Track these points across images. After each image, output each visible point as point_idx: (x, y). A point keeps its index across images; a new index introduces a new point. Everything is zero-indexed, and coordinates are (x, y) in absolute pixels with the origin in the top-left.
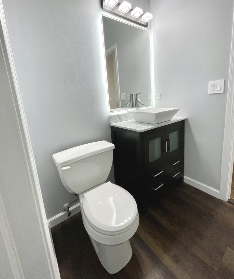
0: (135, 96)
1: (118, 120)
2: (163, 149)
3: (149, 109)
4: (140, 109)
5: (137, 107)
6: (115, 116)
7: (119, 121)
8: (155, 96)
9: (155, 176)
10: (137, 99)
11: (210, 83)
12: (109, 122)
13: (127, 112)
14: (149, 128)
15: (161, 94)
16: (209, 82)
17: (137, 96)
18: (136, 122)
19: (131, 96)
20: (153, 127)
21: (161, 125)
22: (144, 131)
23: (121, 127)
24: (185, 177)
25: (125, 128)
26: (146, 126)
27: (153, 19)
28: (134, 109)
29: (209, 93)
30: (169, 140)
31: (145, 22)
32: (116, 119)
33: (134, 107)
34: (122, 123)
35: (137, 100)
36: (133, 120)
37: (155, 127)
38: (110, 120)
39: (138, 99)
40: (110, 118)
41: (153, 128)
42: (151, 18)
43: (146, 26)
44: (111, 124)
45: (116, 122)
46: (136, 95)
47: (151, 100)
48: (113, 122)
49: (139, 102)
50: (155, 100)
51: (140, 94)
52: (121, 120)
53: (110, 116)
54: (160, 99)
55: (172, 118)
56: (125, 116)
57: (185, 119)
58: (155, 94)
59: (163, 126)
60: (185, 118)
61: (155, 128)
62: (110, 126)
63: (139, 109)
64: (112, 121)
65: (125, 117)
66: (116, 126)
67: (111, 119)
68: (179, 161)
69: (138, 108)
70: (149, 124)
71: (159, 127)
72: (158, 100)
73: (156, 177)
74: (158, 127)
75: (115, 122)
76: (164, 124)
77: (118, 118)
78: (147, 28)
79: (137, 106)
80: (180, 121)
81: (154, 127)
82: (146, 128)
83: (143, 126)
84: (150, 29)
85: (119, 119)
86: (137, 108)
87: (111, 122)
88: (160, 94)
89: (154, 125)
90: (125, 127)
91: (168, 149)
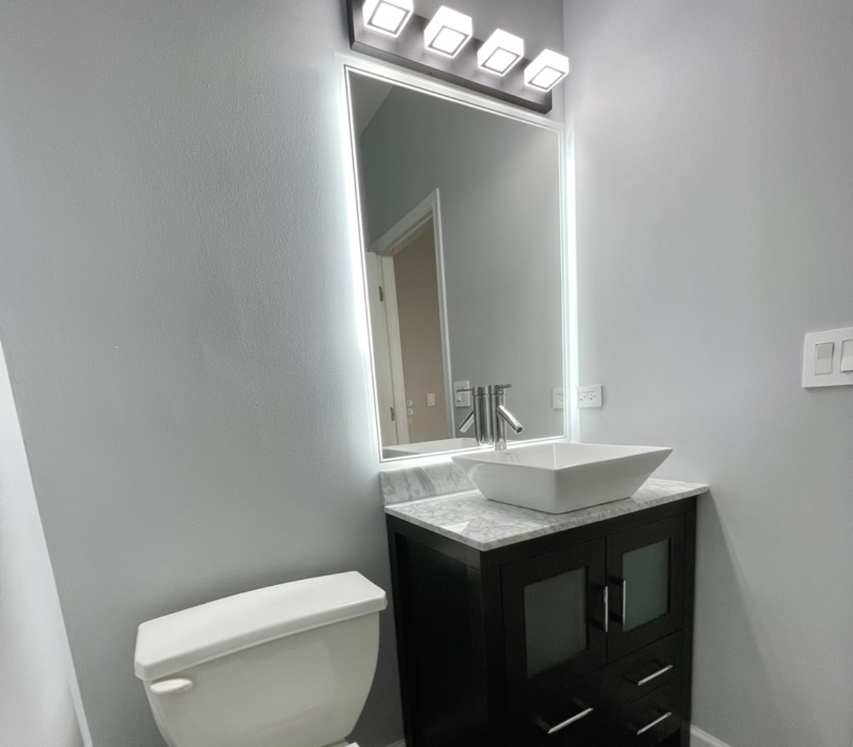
0: (491, 395)
1: (417, 492)
2: (593, 620)
3: (551, 445)
4: (512, 445)
5: (499, 437)
6: (404, 475)
7: (422, 493)
8: (579, 394)
9: (551, 731)
10: (497, 405)
11: (813, 340)
12: (382, 499)
13: (454, 459)
14: (524, 532)
15: (602, 387)
16: (807, 336)
17: (496, 393)
18: (489, 500)
19: (476, 393)
20: (543, 530)
21: (580, 519)
22: (500, 545)
23: (417, 520)
24: (695, 732)
25: (432, 526)
26: (517, 521)
27: (569, 74)
28: (487, 448)
29: (804, 385)
30: (619, 582)
31: (539, 93)
32: (409, 486)
33: (486, 441)
34: (432, 502)
35: (496, 411)
36: (477, 492)
37: (552, 527)
38: (385, 490)
39: (502, 407)
40: (384, 480)
41: (544, 534)
42: (563, 73)
43: (543, 106)
44: (387, 507)
45: (411, 499)
46: (493, 392)
47: (563, 409)
48: (394, 498)
49: (506, 423)
50: (581, 409)
51: (508, 386)
52: (431, 493)
53: (384, 473)
54: (600, 405)
55: (641, 489)
56: (450, 473)
57: (699, 493)
58: (580, 385)
59: (590, 522)
60: (700, 489)
61: (551, 532)
62: (385, 516)
63: (508, 448)
64: (391, 492)
65: (448, 479)
66: (401, 514)
67: (388, 487)
68: (666, 669)
69: (501, 440)
70: (532, 511)
71: (573, 526)
72: (591, 408)
73: (554, 733)
74: (566, 528)
75: (407, 498)
76: (595, 516)
77: (416, 485)
78: (548, 117)
79: (498, 435)
80: (671, 501)
81: (546, 526)
82: (509, 534)
83: (503, 524)
84: (564, 121)
85: (424, 488)
86: (498, 440)
87: (387, 498)
88: (600, 385)
89: (551, 518)
90: (430, 521)
91: (616, 617)
